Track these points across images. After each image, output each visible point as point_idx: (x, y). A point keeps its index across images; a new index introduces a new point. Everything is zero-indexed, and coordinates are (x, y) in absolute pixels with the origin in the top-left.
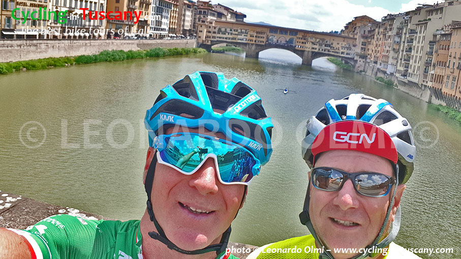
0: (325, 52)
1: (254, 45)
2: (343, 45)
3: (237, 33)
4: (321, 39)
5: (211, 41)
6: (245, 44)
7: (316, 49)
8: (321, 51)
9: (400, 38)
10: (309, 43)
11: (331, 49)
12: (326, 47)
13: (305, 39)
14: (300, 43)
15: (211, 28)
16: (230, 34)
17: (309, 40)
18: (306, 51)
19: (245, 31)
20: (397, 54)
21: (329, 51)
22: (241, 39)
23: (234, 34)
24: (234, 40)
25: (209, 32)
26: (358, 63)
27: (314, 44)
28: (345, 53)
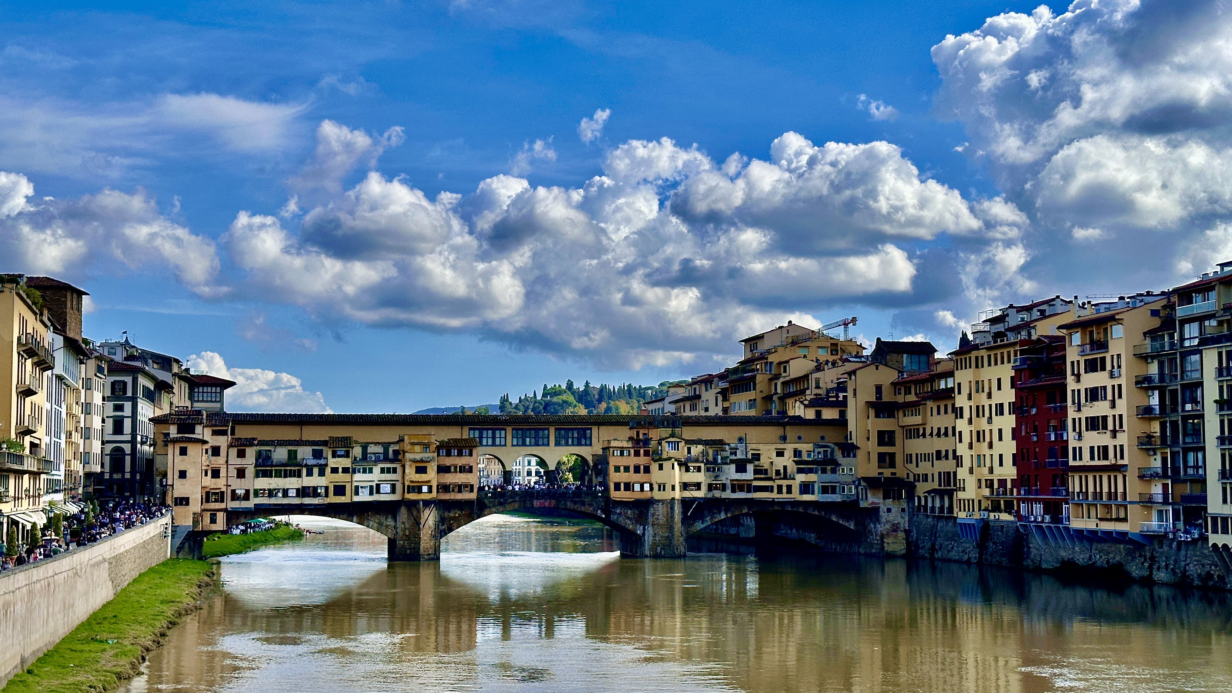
3: (346, 462)
4: (706, 443)
5: (232, 516)
6: (390, 507)
7: (698, 486)
8: (717, 494)
9: (1156, 393)
10: (667, 465)
11: (755, 479)
12: (737, 472)
13: (647, 454)
14: (627, 469)
15: (223, 452)
16: (316, 471)
17: (664, 456)
18: (658, 501)
19: (380, 449)
20: (1159, 457)
21: (750, 488)
22: (371, 487)
23: (335, 470)
24: (335, 494)
25: (216, 474)
26: (883, 520)
27: (687, 470)
28: (814, 489)
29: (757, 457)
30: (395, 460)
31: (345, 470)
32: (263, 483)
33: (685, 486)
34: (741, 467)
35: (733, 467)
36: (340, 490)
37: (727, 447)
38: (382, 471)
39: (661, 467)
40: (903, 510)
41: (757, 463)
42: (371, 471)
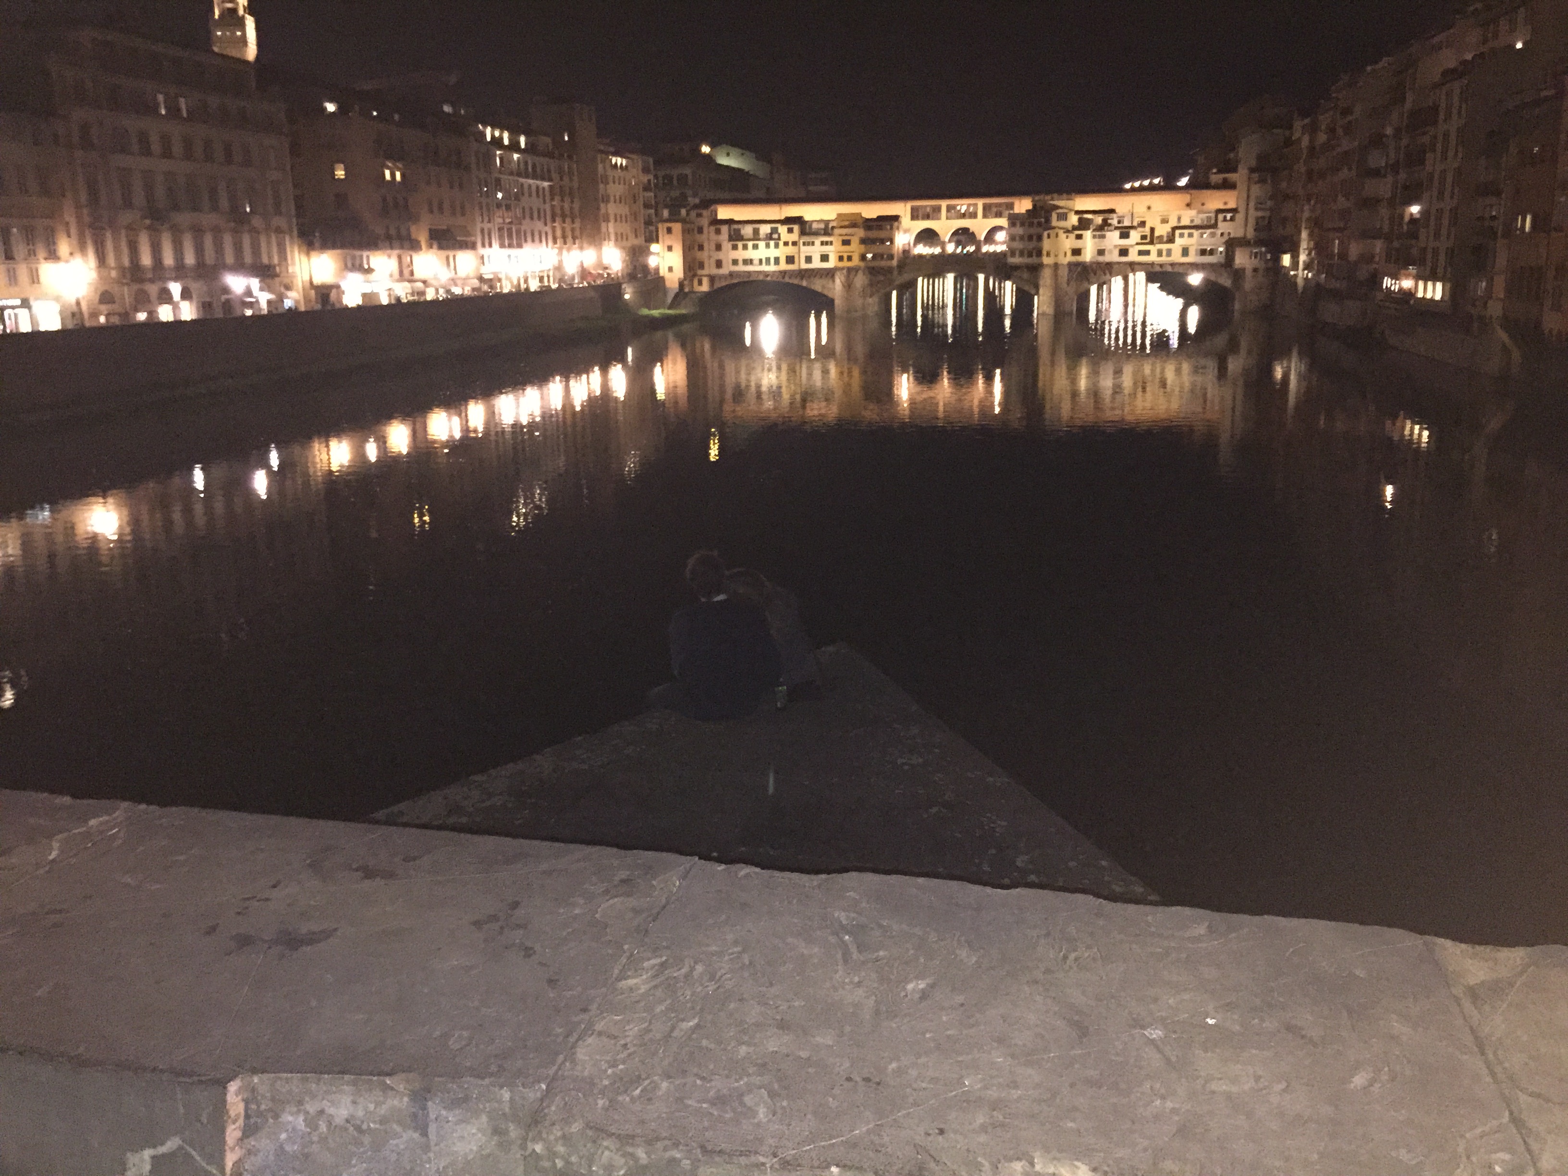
0: (1117, 259)
1: (860, 274)
2: (1185, 222)
4: (1096, 213)
6: (830, 273)
7: (1081, 252)
11: (1137, 244)
12: (1121, 238)
13: (1039, 224)
14: (1022, 239)
15: (705, 230)
16: (772, 244)
17: (1053, 226)
18: (1047, 265)
19: (822, 226)
22: (815, 257)
23: (786, 244)
24: (787, 263)
25: (701, 248)
27: (1074, 237)
28: (1192, 251)
29: (1143, 224)
30: (832, 234)
31: (794, 244)
32: (735, 254)
34: (1125, 233)
35: (1117, 233)
36: (790, 260)
37: (1114, 216)
38: (822, 243)
39: (1049, 236)
41: (1140, 229)
42: (813, 244)
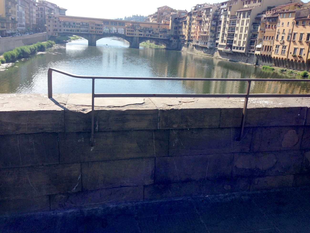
0: (148, 37)
1: (95, 35)
2: (161, 30)
3: (79, 26)
4: (144, 27)
5: (59, 34)
7: (142, 35)
8: (145, 36)
9: (216, 22)
10: (136, 30)
11: (152, 34)
12: (149, 32)
13: (133, 28)
14: (129, 31)
15: (57, 22)
16: (74, 27)
17: (136, 29)
18: (135, 37)
19: (85, 24)
20: (214, 34)
21: (151, 36)
22: (84, 31)
23: (77, 27)
24: (77, 31)
25: (56, 26)
26: (173, 43)
27: (140, 32)
28: (162, 36)
30: (88, 26)
32: (64, 28)
33: (140, 35)
34: (150, 32)
37: (147, 28)
38: (86, 28)
39: (135, 31)
40: (177, 41)
41: (153, 31)
